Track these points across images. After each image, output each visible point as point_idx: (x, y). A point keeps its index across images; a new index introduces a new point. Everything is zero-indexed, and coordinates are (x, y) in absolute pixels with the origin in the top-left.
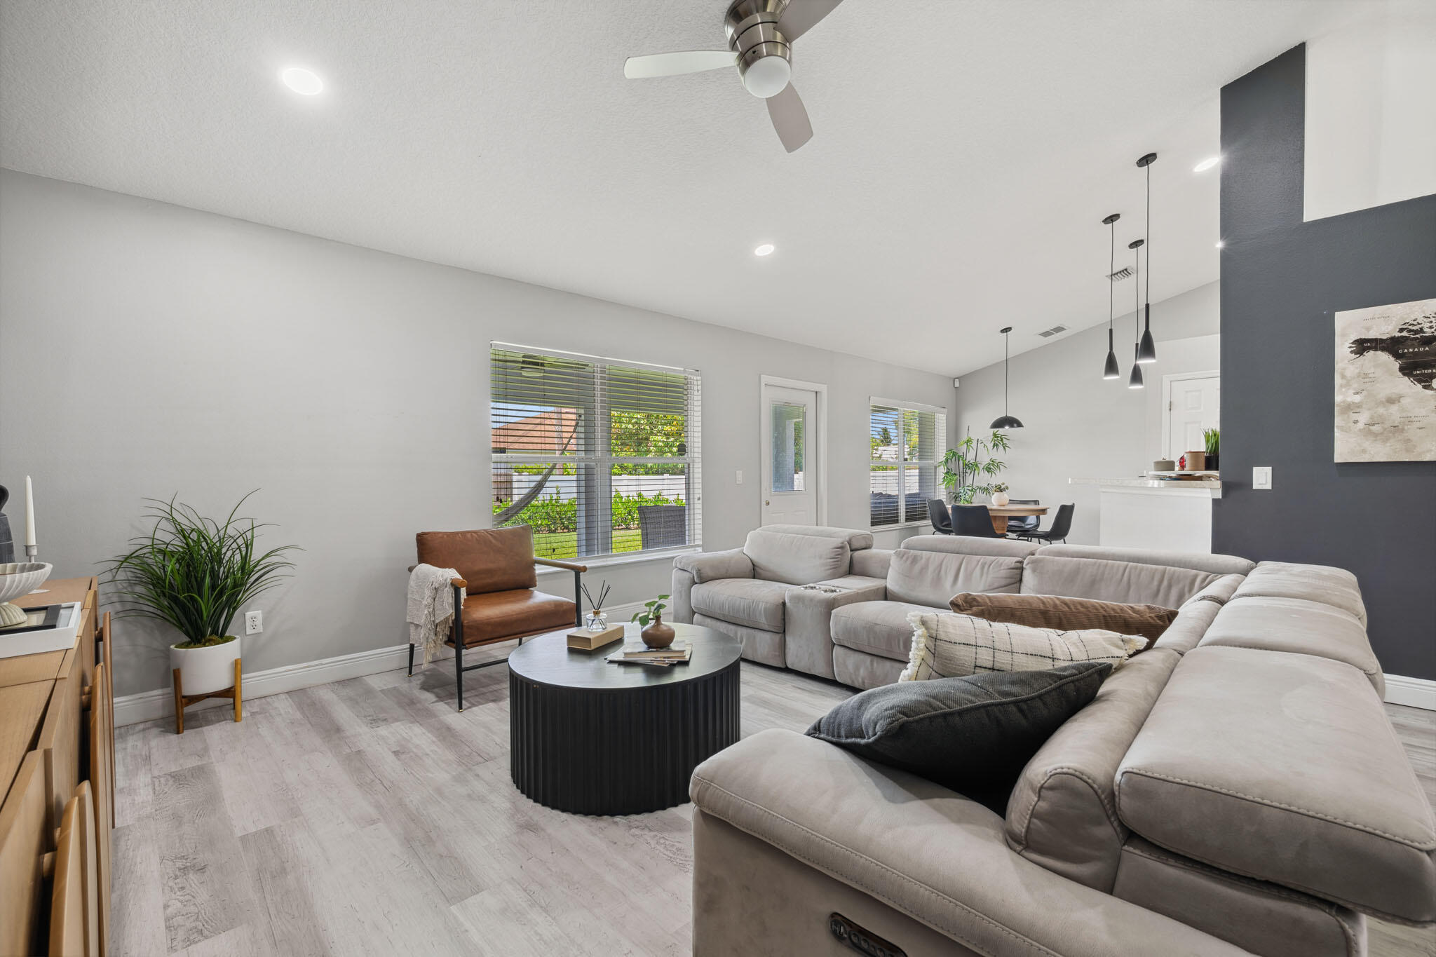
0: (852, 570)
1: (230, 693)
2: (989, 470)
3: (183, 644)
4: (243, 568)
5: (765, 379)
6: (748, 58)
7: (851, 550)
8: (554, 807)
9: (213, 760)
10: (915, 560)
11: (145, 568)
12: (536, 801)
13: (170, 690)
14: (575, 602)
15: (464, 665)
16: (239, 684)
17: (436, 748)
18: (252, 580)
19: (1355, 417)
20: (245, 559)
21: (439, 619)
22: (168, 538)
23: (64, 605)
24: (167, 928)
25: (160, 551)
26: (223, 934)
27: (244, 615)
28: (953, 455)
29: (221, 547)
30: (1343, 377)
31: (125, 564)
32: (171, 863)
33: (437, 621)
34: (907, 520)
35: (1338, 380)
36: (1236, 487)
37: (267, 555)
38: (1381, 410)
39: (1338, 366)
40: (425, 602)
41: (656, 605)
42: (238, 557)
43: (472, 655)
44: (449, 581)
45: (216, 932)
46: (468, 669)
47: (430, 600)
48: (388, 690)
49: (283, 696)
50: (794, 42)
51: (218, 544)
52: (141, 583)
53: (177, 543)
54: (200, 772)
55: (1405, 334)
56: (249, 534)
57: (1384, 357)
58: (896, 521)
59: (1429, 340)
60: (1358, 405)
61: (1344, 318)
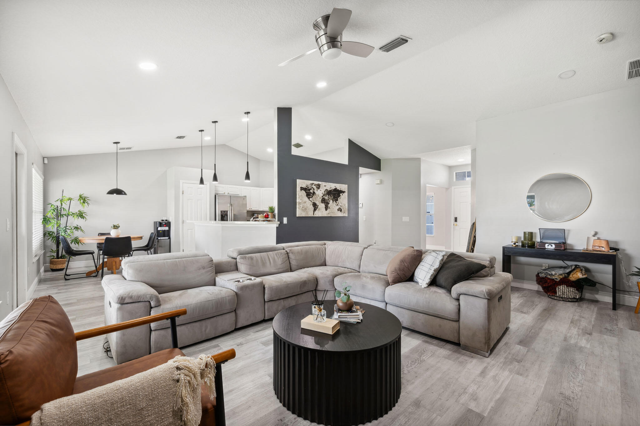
19: (300, 205)
35: (297, 197)
38: (304, 204)
39: (297, 193)
55: (307, 187)
57: (304, 191)
59: (310, 190)
60: (301, 203)
61: (298, 181)
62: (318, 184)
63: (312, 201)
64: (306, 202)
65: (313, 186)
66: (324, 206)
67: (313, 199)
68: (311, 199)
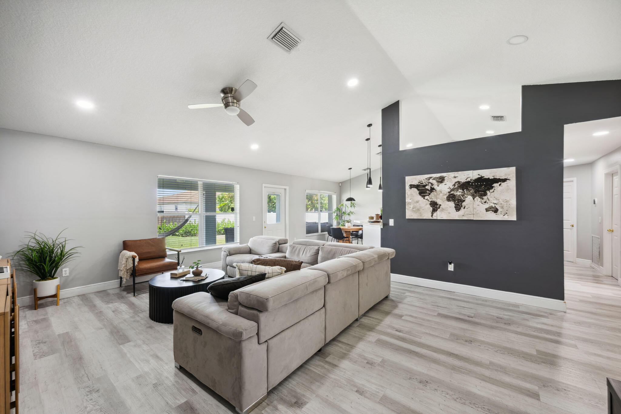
0: (278, 251)
1: (55, 296)
2: (349, 214)
3: (38, 280)
4: (61, 254)
5: (264, 185)
6: (227, 105)
7: (279, 244)
8: (159, 322)
9: (49, 316)
10: (294, 247)
11: (24, 255)
12: (154, 321)
13: (33, 296)
14: (177, 262)
15: (136, 282)
16: (58, 293)
17: (127, 309)
18: (65, 258)
19: (410, 206)
20: (62, 251)
21: (128, 268)
22: (33, 245)
23: (4, 267)
24: (34, 355)
25: (30, 249)
26: (51, 355)
27: (62, 270)
28: (339, 209)
29: (54, 248)
30: (407, 195)
31: (17, 254)
32: (35, 342)
33: (127, 269)
34: (322, 232)
35: (406, 196)
36: (386, 225)
37: (71, 250)
38: (415, 204)
39: (407, 192)
40: (123, 263)
41: (197, 263)
42: (59, 251)
43: (138, 280)
44: (131, 256)
45: (49, 355)
46: (137, 283)
47: (125, 262)
48: (115, 294)
49: (76, 297)
50: (241, 101)
51: (52, 246)
52: (23, 260)
53: (37, 247)
54: (45, 320)
55: (420, 184)
56: (64, 243)
57: (415, 190)
58: (317, 232)
59: (425, 186)
60: (411, 203)
61: (407, 178)
62: (441, 176)
63: (428, 200)
64: (419, 201)
65: (431, 181)
66: (454, 205)
67: (432, 197)
68: (428, 197)
